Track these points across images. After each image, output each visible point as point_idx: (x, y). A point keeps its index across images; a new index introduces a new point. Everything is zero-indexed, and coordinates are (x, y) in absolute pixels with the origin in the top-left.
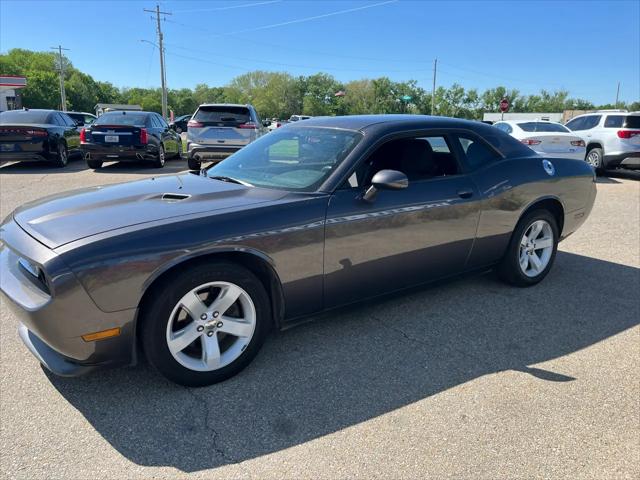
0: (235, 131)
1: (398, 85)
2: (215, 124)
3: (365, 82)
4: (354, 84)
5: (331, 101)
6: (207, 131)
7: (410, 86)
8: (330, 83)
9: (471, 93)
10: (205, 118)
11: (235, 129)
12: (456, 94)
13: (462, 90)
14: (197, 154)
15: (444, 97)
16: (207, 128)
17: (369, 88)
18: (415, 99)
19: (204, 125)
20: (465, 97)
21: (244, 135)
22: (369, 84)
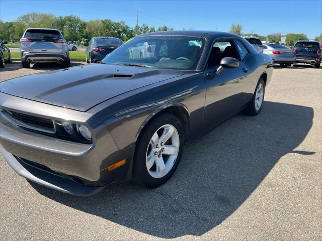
0: (53, 45)
1: (115, 23)
2: (40, 40)
3: (98, 21)
4: (92, 22)
5: (80, 31)
6: (34, 45)
7: (122, 24)
8: (78, 21)
9: (152, 28)
10: (32, 36)
11: (52, 43)
12: (145, 29)
13: (147, 27)
14: (29, 58)
15: (139, 30)
16: (34, 43)
17: (100, 24)
18: (125, 31)
19: (32, 41)
20: (149, 31)
21: (58, 47)
22: (100, 22)
